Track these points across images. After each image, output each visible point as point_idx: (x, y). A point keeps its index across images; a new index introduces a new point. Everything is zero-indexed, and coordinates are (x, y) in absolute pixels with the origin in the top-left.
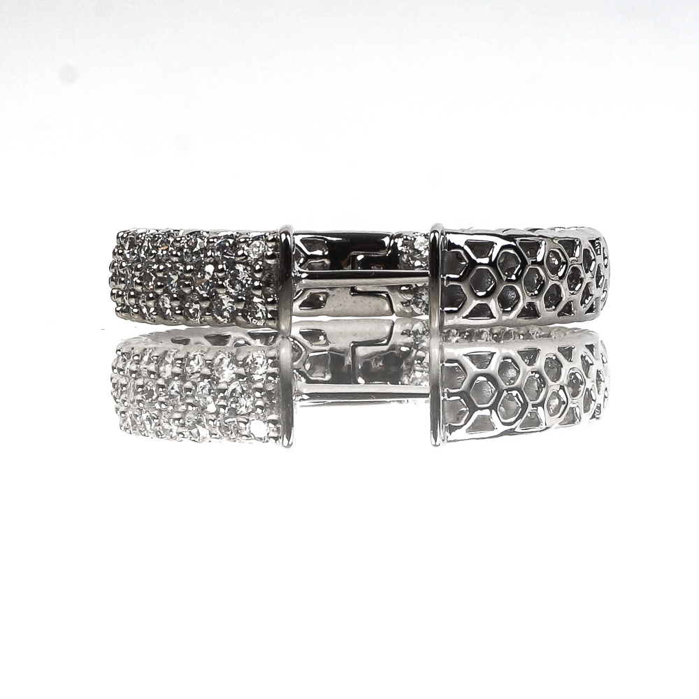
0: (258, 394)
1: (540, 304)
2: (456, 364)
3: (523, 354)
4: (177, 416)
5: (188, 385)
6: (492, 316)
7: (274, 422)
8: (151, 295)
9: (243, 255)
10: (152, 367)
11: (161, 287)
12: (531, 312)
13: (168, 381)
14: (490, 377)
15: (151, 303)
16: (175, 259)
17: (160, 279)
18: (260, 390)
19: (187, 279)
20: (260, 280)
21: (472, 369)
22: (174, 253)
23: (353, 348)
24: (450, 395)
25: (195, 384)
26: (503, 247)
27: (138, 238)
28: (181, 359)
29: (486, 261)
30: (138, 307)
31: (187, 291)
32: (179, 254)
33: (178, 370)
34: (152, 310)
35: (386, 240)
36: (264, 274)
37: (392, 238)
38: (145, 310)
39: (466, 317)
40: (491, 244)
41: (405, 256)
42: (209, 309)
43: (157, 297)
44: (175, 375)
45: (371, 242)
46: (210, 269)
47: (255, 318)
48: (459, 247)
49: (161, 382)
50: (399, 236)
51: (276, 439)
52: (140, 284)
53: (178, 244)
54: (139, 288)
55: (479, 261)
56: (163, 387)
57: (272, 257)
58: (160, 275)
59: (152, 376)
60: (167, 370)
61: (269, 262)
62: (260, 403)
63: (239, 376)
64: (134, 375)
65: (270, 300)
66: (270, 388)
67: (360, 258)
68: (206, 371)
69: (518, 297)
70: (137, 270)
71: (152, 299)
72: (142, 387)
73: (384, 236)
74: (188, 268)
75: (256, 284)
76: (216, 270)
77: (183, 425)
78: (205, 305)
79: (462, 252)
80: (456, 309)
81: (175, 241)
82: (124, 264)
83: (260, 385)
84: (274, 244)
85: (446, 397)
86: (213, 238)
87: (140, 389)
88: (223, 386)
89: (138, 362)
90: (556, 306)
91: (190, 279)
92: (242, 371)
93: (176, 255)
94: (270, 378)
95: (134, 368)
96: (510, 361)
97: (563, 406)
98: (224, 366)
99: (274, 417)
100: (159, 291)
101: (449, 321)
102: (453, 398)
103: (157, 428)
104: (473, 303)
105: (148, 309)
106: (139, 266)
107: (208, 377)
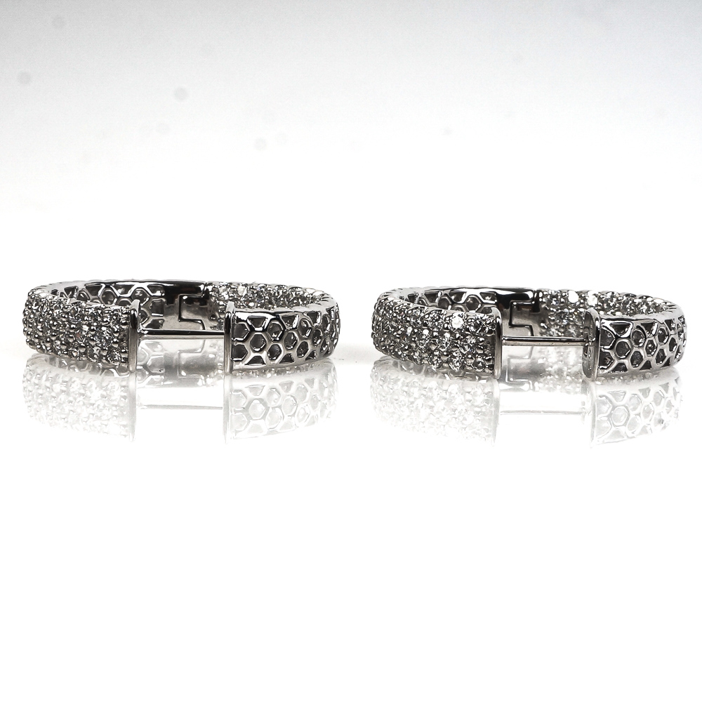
0: (114, 408)
1: (294, 354)
2: (240, 393)
3: (282, 385)
4: (64, 416)
5: (71, 399)
6: (263, 363)
7: (124, 426)
8: (48, 340)
9: (107, 321)
10: (48, 384)
11: (54, 336)
12: (288, 359)
13: (58, 394)
14: (261, 400)
15: (48, 345)
16: (64, 320)
17: (55, 331)
18: (116, 406)
19: (71, 333)
20: (117, 338)
21: (250, 395)
22: (63, 315)
23: (179, 354)
24: (236, 412)
25: (75, 399)
26: (272, 320)
27: (41, 301)
28: (67, 382)
29: (261, 329)
30: (40, 344)
31: (71, 341)
32: (66, 316)
33: (64, 389)
34: (48, 349)
35: (202, 287)
36: (120, 334)
37: (206, 285)
38: (44, 347)
39: (247, 364)
40: (264, 318)
41: (214, 298)
42: (85, 353)
43: (51, 341)
44: (63, 391)
45: (191, 287)
46: (86, 328)
47: (113, 360)
48: (243, 321)
49: (53, 394)
50: (210, 284)
51: (125, 436)
52: (41, 331)
53: (66, 310)
54: (41, 334)
55: (256, 329)
56: (54, 397)
57: (125, 324)
58: (54, 328)
59: (48, 390)
60: (57, 388)
61: (123, 327)
62: (116, 413)
63: (103, 396)
64: (37, 387)
65: (123, 351)
66: (122, 405)
67: (185, 298)
68: (82, 391)
69: (280, 351)
70: (40, 322)
71: (49, 342)
72: (41, 395)
73: (201, 284)
74: (72, 326)
75: (115, 340)
76: (90, 330)
77: (67, 422)
78: (82, 350)
79: (246, 324)
80: (241, 359)
81: (64, 307)
82: (32, 316)
83: (116, 403)
84: (126, 316)
85: (233, 413)
86: (88, 308)
87: (40, 396)
88: (92, 402)
89: (40, 379)
90: (304, 354)
91: (74, 333)
92: (105, 393)
93: (64, 317)
94: (122, 399)
95: (37, 381)
96: (274, 390)
97: (307, 416)
98: (93, 388)
99: (125, 423)
100: (53, 338)
101: (236, 366)
102: (237, 414)
103: (51, 421)
104: (252, 355)
105: (46, 347)
106: (41, 320)
107: (83, 395)
